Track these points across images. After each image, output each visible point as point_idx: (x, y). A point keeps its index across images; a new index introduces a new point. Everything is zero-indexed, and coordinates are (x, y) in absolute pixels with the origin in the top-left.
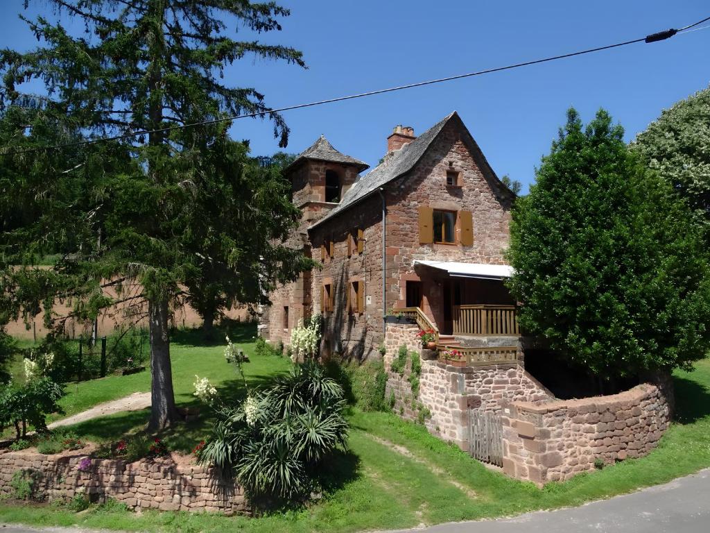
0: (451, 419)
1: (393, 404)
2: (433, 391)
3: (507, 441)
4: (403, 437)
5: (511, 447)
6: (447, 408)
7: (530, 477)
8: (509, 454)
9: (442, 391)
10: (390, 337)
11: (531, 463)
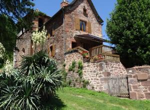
0: (100, 82)
1: (70, 83)
2: (90, 73)
3: (131, 84)
4: (78, 93)
5: (133, 86)
6: (98, 78)
7: (146, 97)
8: (133, 90)
9: (95, 72)
10: (67, 59)
11: (146, 91)
